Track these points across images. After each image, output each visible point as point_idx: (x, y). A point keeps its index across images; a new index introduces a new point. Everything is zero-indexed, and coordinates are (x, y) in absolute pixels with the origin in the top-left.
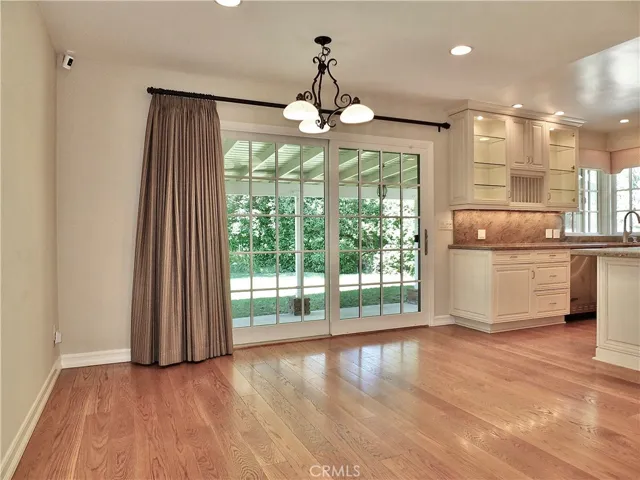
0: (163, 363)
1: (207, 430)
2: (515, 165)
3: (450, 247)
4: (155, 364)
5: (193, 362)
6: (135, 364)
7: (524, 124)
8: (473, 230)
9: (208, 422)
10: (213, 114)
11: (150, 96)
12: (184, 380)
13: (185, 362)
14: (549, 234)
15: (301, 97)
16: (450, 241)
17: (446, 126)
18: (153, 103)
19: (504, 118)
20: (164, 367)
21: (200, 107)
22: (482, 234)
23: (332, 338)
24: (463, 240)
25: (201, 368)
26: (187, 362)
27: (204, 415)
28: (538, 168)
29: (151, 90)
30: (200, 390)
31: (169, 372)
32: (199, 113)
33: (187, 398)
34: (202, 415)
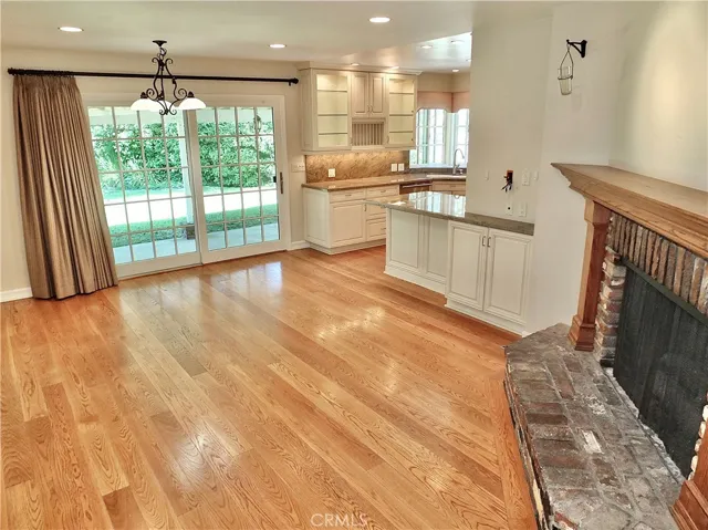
0: (60, 296)
1: (97, 337)
2: (355, 115)
3: (303, 186)
4: (53, 297)
5: (85, 294)
6: (37, 299)
7: (364, 77)
8: (323, 170)
9: (98, 332)
10: (73, 88)
11: (12, 77)
12: (79, 307)
13: (79, 294)
14: (394, 168)
15: (144, 96)
16: (303, 181)
17: (295, 81)
18: (16, 83)
19: (345, 73)
20: (61, 300)
21: (61, 84)
22: (332, 173)
23: (203, 266)
24: (315, 178)
25: (91, 298)
26: (80, 293)
27: (95, 329)
28: (378, 115)
29: (11, 71)
30: (91, 313)
31: (67, 303)
32: (61, 91)
33: (83, 320)
34: (94, 329)
